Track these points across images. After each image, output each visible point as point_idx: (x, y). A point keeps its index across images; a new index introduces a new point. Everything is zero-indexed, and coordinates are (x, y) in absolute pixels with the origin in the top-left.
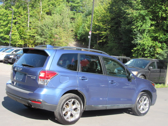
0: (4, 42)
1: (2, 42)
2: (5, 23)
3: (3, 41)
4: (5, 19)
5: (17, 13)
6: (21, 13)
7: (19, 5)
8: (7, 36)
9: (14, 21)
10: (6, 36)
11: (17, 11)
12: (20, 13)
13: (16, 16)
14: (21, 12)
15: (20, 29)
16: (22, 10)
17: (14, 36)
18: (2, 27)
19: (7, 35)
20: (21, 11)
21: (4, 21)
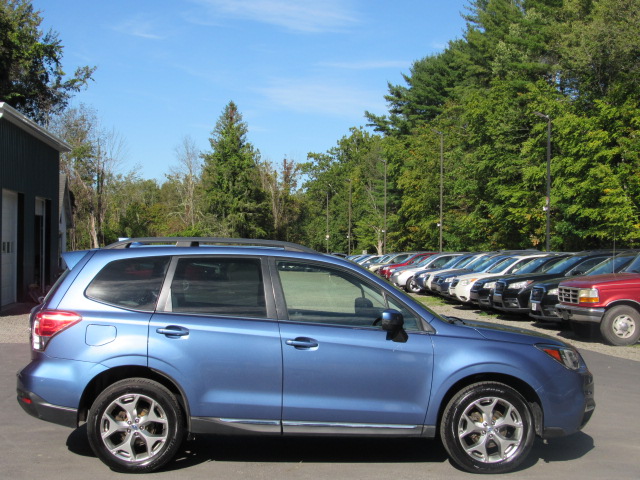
0: (583, 234)
1: (577, 236)
2: (578, 166)
3: (580, 233)
4: (578, 151)
5: (620, 123)
6: (633, 120)
7: (620, 89)
8: (592, 210)
9: (610, 153)
10: (587, 212)
11: (618, 114)
12: (627, 122)
13: (614, 135)
14: (632, 116)
15: (634, 181)
16: (634, 109)
17: (611, 209)
18: (572, 180)
19: (590, 207)
20: (631, 112)
21: (577, 156)
